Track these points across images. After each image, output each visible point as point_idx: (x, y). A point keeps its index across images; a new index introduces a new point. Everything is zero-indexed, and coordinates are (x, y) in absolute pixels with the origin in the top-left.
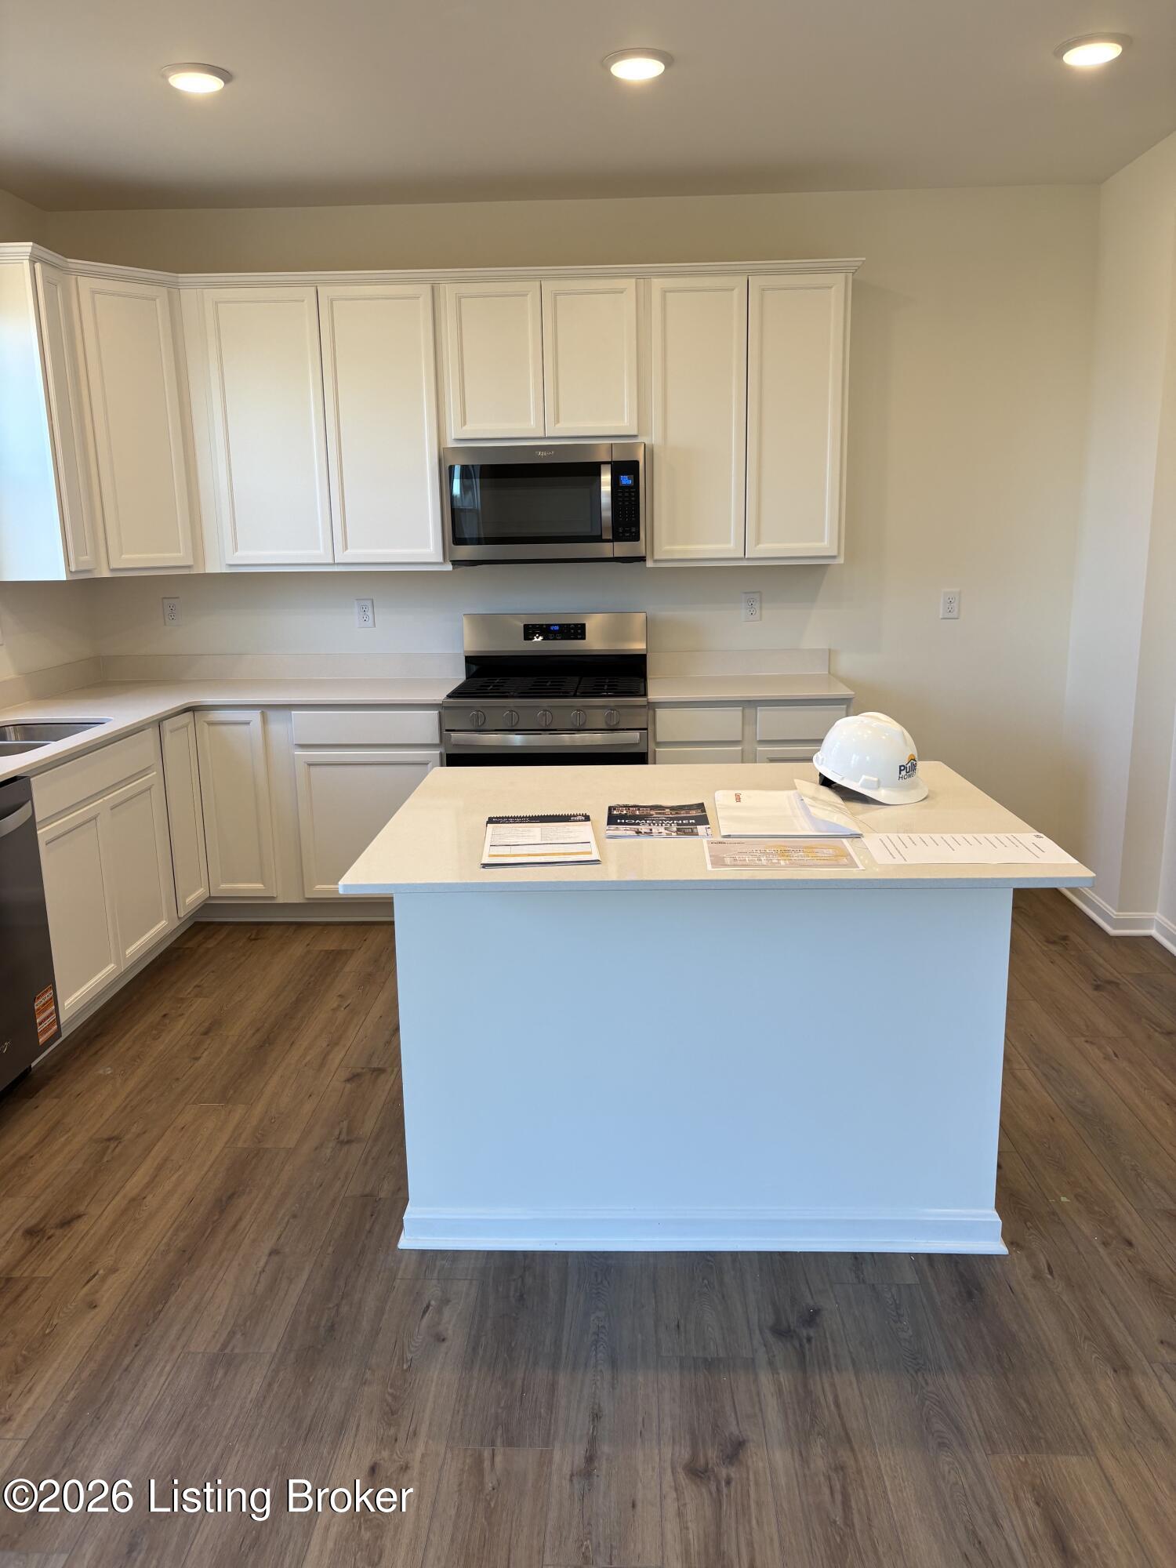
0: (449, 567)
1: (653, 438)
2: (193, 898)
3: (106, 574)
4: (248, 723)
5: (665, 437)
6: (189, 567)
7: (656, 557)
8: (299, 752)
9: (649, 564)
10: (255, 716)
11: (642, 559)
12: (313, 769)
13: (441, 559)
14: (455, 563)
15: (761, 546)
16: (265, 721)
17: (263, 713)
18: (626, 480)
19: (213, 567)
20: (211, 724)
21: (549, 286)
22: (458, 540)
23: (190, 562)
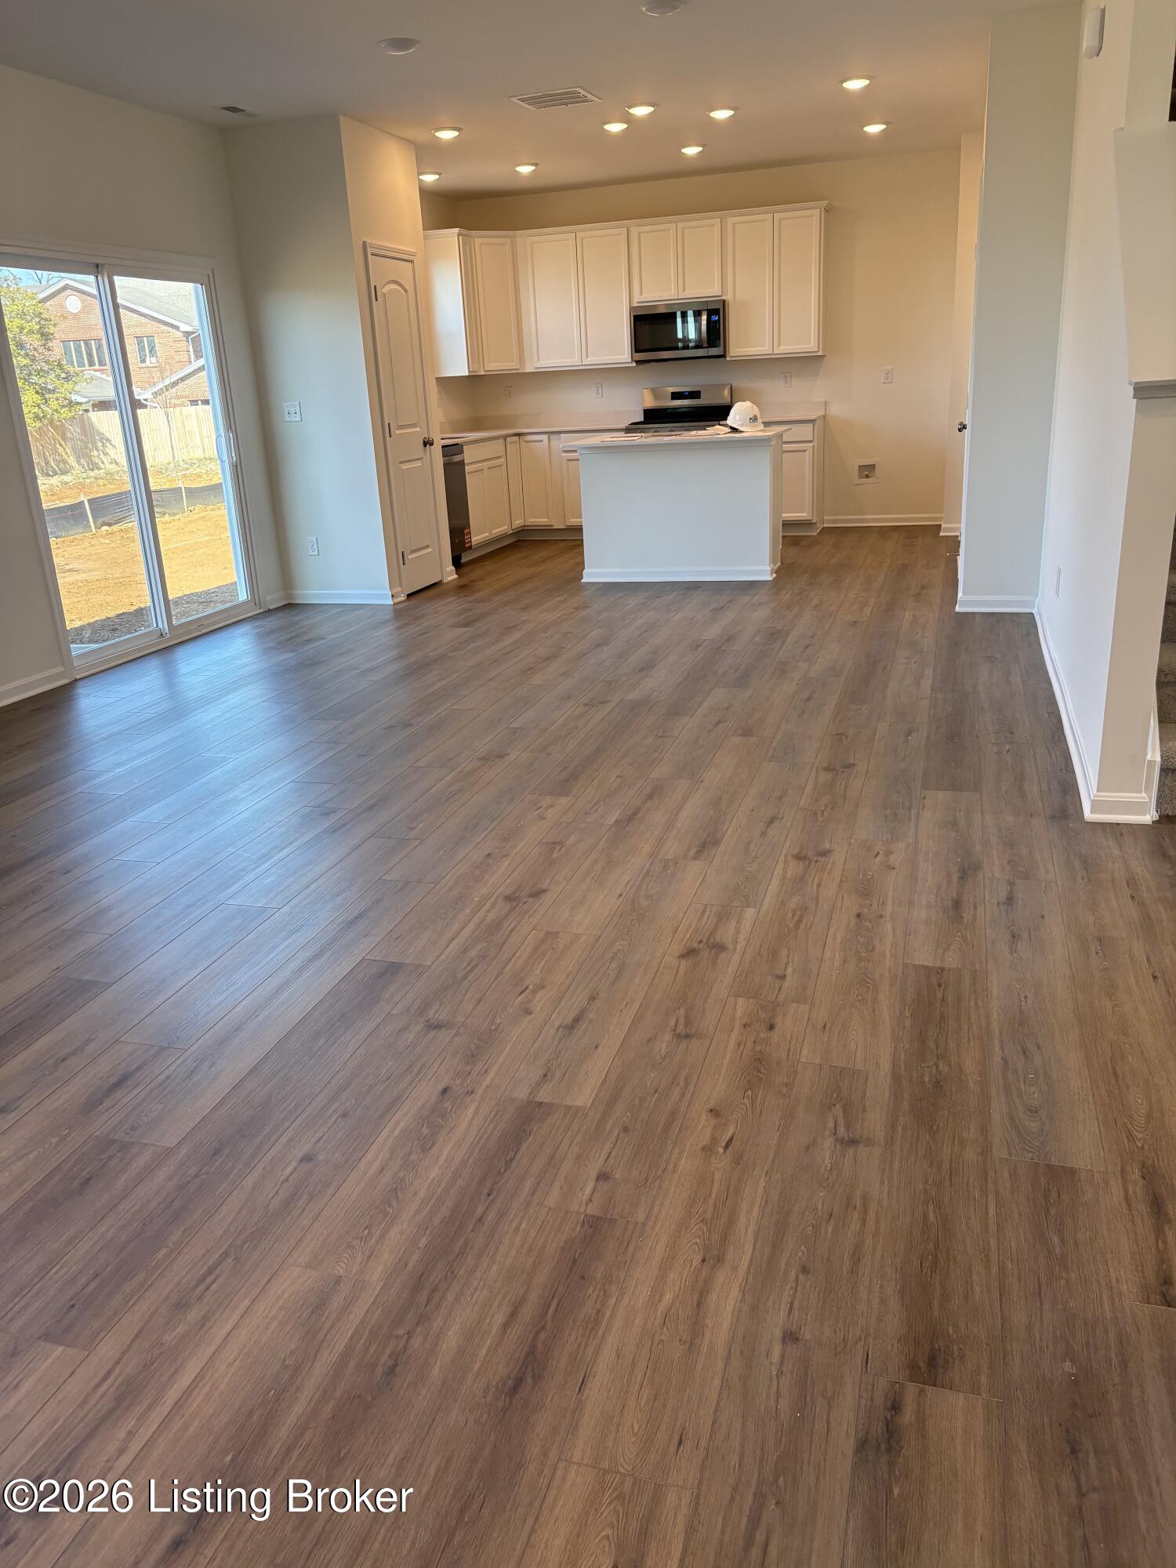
0: (634, 364)
1: (728, 297)
2: (518, 523)
3: (483, 373)
4: (542, 441)
5: (734, 296)
6: (518, 369)
7: (731, 354)
8: (564, 454)
9: (728, 359)
10: (545, 437)
11: (724, 356)
12: (570, 462)
13: (630, 361)
14: (637, 362)
15: (781, 348)
16: (549, 439)
17: (549, 437)
18: (715, 318)
19: (529, 369)
20: (526, 442)
21: (680, 225)
22: (637, 351)
23: (518, 367)
